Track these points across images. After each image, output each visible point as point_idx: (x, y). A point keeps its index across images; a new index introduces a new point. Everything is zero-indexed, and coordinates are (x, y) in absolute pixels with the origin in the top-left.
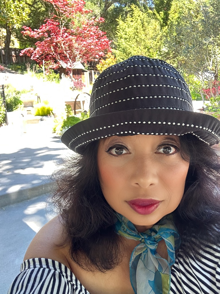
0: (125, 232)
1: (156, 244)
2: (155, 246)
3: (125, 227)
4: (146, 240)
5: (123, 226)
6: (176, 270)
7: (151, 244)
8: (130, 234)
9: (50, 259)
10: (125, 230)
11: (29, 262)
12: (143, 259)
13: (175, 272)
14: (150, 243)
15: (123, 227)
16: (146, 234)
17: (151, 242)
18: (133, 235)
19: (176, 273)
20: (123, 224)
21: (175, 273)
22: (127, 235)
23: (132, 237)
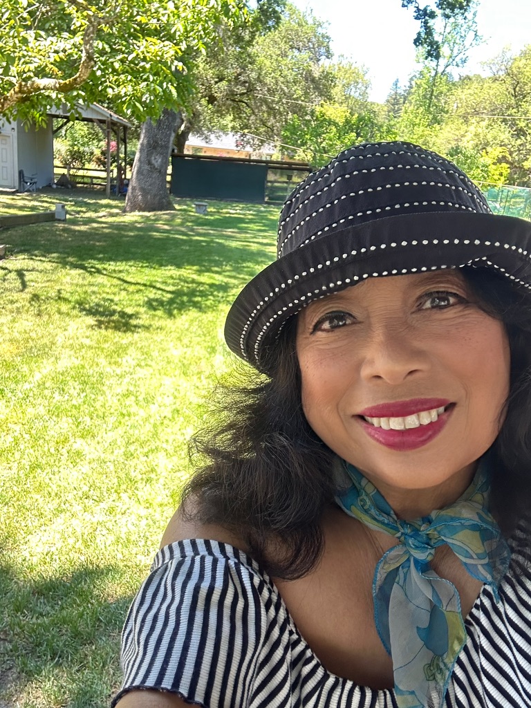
0: (366, 511)
1: (429, 551)
2: (427, 553)
3: (367, 501)
4: (407, 537)
5: (361, 498)
6: (474, 623)
7: (417, 547)
8: (375, 519)
9: (213, 539)
10: (366, 507)
11: (170, 548)
12: (401, 582)
13: (472, 625)
14: (414, 545)
15: (361, 501)
16: (410, 525)
17: (417, 544)
18: (383, 523)
19: (475, 628)
20: (364, 494)
21: (472, 629)
22: (369, 519)
23: (380, 525)
